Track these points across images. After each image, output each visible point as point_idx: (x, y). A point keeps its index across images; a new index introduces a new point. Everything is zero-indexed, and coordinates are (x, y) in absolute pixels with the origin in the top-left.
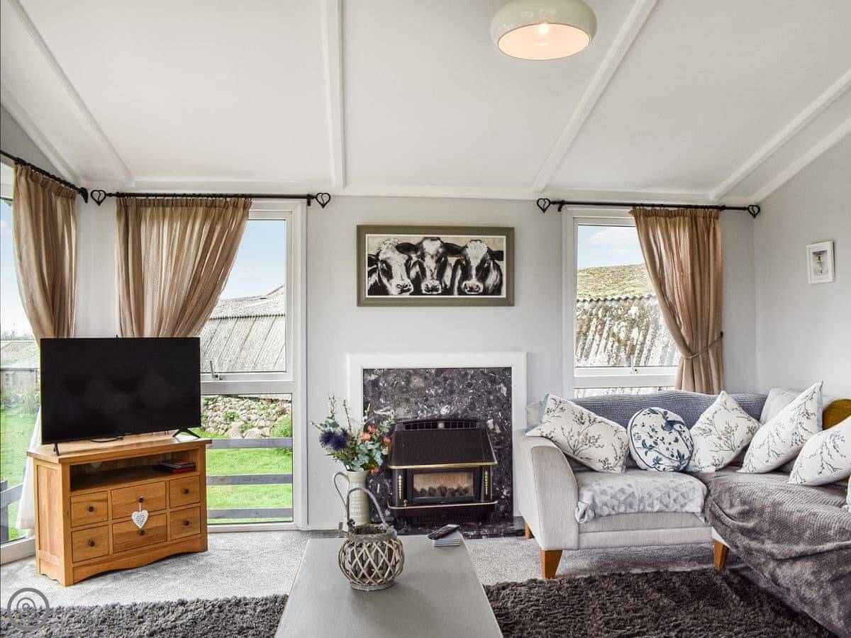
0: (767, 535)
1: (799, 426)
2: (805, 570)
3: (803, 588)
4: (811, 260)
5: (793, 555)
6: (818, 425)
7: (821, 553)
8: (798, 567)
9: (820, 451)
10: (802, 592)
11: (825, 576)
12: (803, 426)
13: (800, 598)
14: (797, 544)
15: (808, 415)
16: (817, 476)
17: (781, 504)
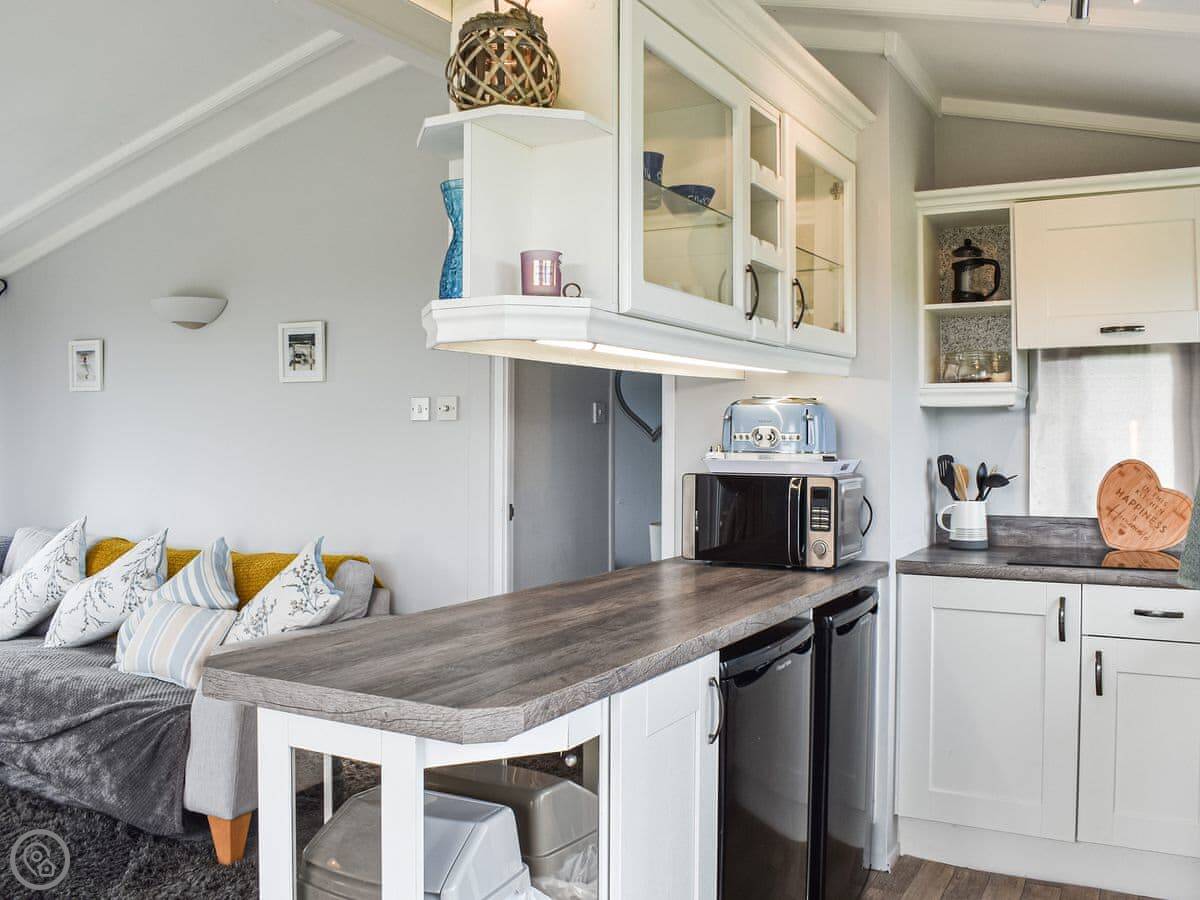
0: (18, 714)
1: (56, 574)
2: (68, 745)
3: (67, 770)
4: (74, 361)
5: (54, 731)
6: (81, 572)
7: (87, 722)
8: (60, 745)
9: (83, 603)
10: (66, 774)
11: (94, 747)
12: (62, 574)
13: (64, 782)
14: (58, 717)
15: (67, 560)
16: (81, 634)
17: (35, 673)
